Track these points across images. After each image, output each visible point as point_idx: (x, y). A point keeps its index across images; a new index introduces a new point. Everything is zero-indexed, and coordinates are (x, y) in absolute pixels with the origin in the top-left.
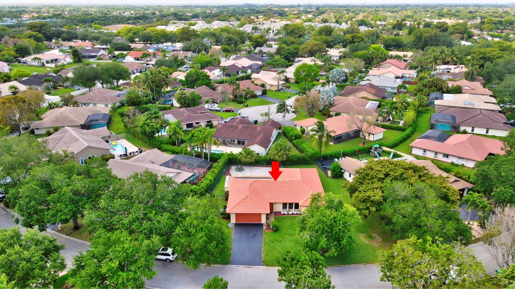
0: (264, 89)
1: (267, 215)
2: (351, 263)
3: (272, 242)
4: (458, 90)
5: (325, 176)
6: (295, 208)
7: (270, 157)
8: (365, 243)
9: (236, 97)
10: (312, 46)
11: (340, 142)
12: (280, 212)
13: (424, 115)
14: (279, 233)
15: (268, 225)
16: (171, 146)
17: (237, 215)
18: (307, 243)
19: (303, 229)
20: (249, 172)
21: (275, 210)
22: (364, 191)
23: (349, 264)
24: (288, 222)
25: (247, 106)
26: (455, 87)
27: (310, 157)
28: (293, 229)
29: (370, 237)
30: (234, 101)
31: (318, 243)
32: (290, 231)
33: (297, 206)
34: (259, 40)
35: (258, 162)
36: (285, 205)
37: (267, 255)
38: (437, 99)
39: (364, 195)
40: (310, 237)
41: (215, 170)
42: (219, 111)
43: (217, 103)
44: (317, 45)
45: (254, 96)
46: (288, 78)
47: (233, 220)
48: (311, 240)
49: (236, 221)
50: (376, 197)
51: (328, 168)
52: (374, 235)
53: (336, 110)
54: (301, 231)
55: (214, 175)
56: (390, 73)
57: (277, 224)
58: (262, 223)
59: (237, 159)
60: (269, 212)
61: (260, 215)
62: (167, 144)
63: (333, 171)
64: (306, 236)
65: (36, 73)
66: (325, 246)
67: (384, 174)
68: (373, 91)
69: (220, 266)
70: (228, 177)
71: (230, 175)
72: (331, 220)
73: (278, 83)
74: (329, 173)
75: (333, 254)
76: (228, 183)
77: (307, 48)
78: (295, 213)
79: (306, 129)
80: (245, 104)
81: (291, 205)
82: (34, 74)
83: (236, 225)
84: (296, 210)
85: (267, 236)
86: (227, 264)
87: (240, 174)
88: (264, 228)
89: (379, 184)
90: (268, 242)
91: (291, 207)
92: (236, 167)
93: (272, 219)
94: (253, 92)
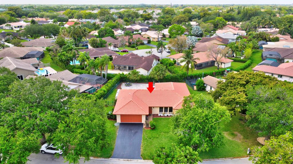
0: (149, 39)
1: (147, 116)
2: (219, 157)
3: (150, 138)
4: (277, 40)
5: (192, 89)
6: (169, 111)
7: (151, 77)
8: (229, 140)
9: (130, 43)
10: (179, 18)
11: (201, 69)
12: (157, 115)
13: (257, 54)
14: (156, 131)
15: (147, 125)
16: (80, 70)
17: (122, 116)
18: (181, 139)
19: (177, 126)
20: (135, 87)
21: (153, 113)
22: (229, 95)
23: (217, 157)
24: (163, 123)
25: (137, 49)
26: (275, 38)
27: (180, 76)
28: (167, 128)
29: (233, 134)
30: (129, 46)
31: (190, 139)
32: (165, 130)
33: (171, 110)
34: (147, 16)
35: (141, 80)
36: (161, 109)
37: (145, 150)
38: (264, 44)
39: (230, 98)
40: (184, 133)
41: (109, 84)
42: (118, 51)
43: (117, 47)
44: (183, 17)
45: (143, 44)
46: (165, 35)
47: (119, 120)
48: (185, 136)
49: (121, 121)
50: (241, 99)
51: (194, 84)
52: (236, 133)
53: (197, 50)
54: (175, 128)
55: (108, 88)
56: (230, 32)
57: (154, 123)
58: (142, 123)
59: (126, 77)
60: (148, 114)
61: (140, 116)
62: (78, 68)
63: (198, 85)
64: (180, 132)
66: (198, 142)
67: (245, 81)
68: (221, 40)
69: (103, 159)
70: (119, 90)
71: (121, 89)
72: (203, 118)
73: (158, 36)
74: (195, 87)
75: (205, 149)
76: (118, 94)
77: (176, 19)
78: (170, 115)
79: (177, 60)
80: (136, 48)
81: (166, 108)
83: (121, 124)
84: (170, 112)
85: (146, 133)
86: (109, 157)
87: (128, 88)
88: (144, 126)
89: (242, 89)
90: (146, 138)
91: (166, 111)
92: (125, 83)
93: (151, 120)
94: (141, 41)
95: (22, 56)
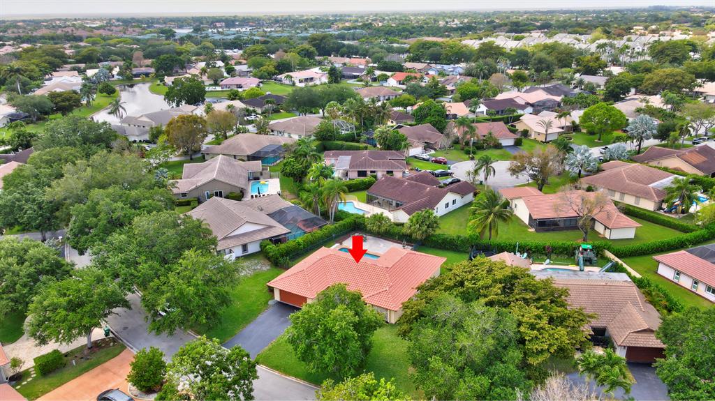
0: (518, 137)
9: (467, 143)
11: (548, 231)
30: (462, 149)
37: (270, 349)
42: (427, 160)
45: (496, 147)
47: (277, 296)
49: (280, 300)
59: (364, 224)
61: (304, 298)
65: (270, 93)
71: (341, 244)
82: (267, 93)
83: (279, 304)
94: (496, 140)
95: (250, 153)
